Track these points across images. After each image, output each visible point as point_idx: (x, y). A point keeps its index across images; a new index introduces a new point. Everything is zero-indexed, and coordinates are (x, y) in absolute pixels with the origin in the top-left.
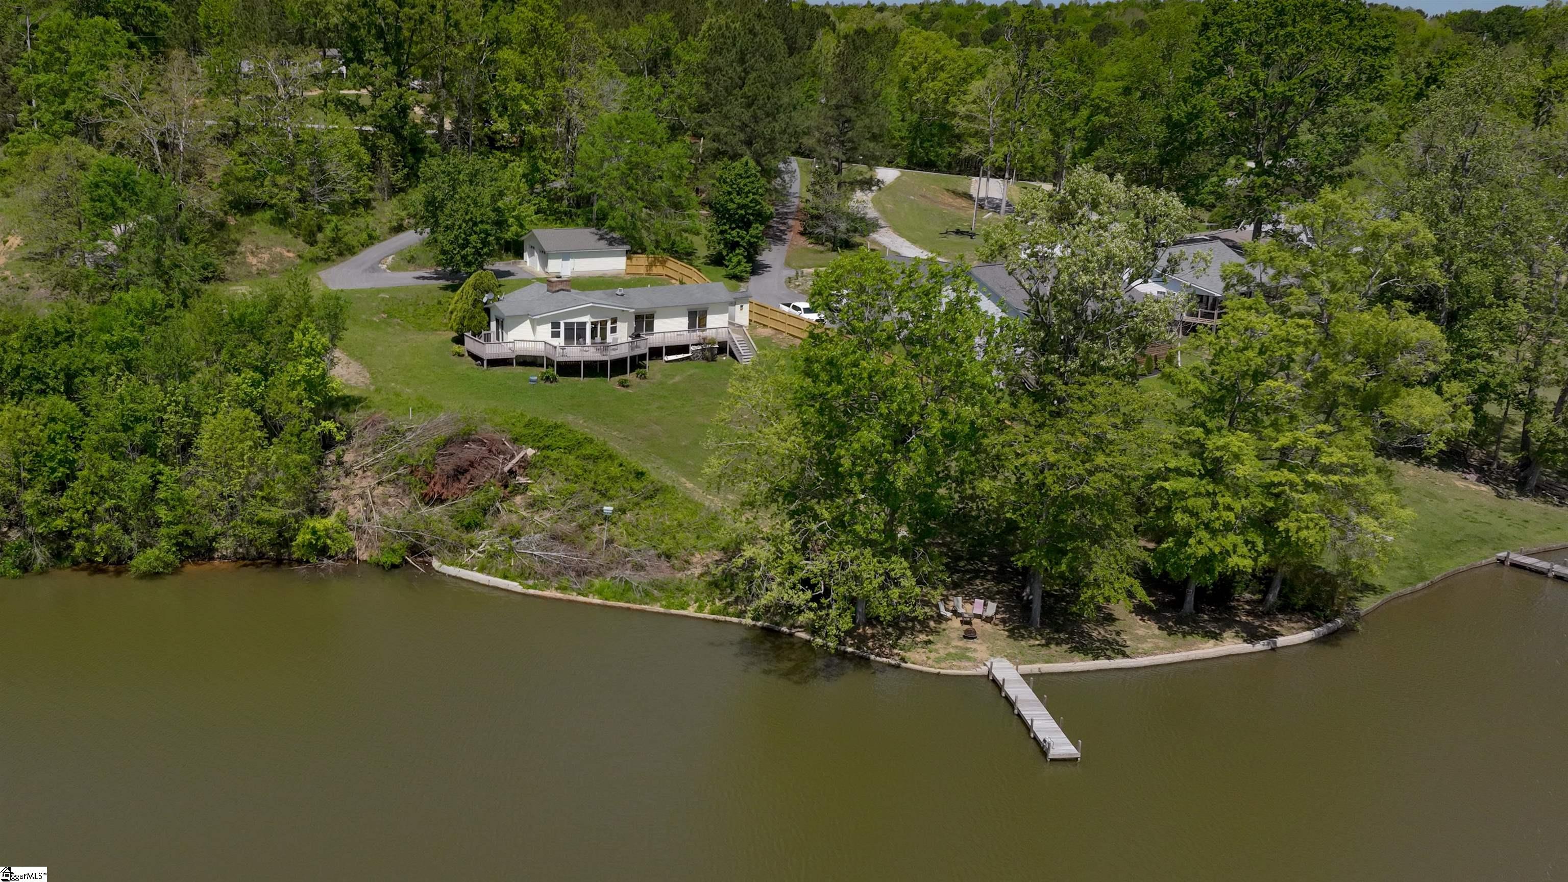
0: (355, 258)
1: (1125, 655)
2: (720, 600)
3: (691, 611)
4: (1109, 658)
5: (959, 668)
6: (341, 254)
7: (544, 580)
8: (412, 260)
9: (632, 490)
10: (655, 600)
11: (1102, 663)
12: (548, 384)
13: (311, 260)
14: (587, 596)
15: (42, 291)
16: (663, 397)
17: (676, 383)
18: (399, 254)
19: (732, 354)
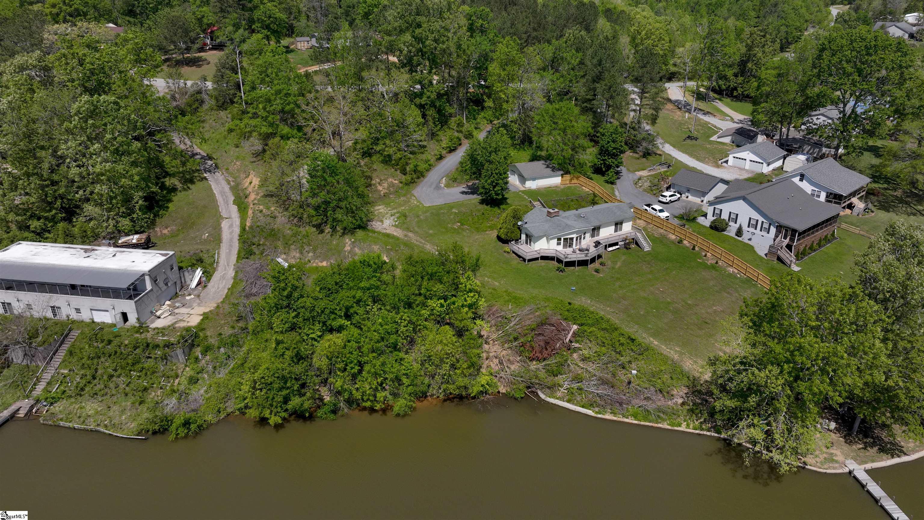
0: (426, 180)
1: (905, 454)
2: (697, 420)
3: (683, 428)
4: (899, 456)
5: (834, 468)
6: (418, 178)
7: (603, 408)
8: (455, 180)
9: (632, 350)
10: (664, 420)
11: (896, 460)
12: (561, 273)
13: (406, 184)
14: (627, 418)
15: (283, 218)
16: (618, 279)
17: (620, 267)
18: (447, 176)
19: (637, 244)
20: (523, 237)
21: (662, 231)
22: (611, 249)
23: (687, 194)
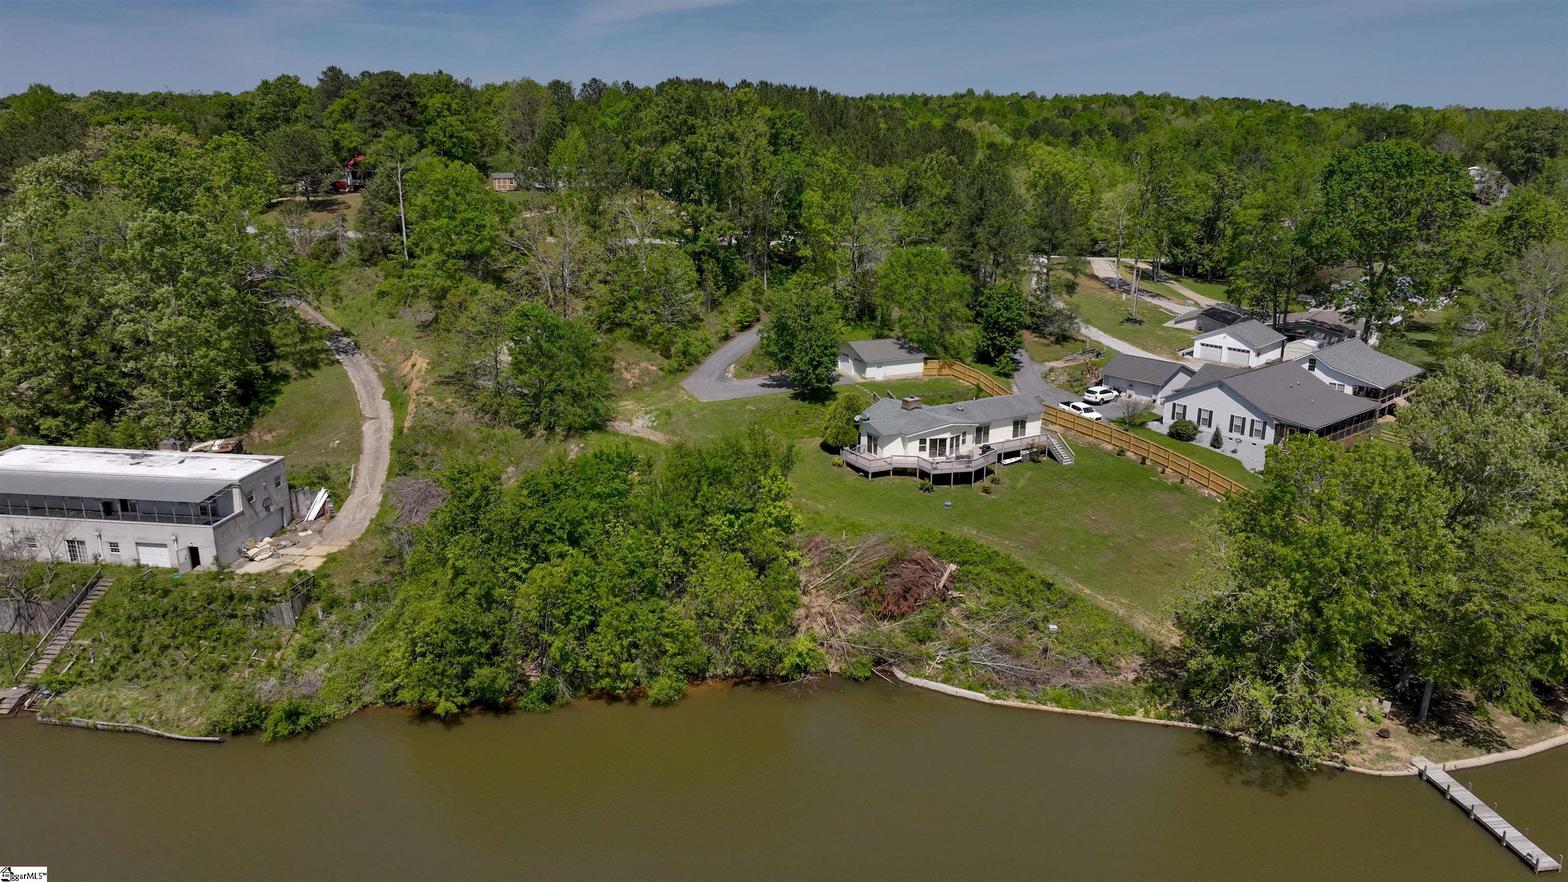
0: (702, 367)
1: (1509, 748)
2: (1161, 705)
3: (1139, 717)
4: (1499, 751)
5: (1393, 769)
6: (690, 364)
7: (1003, 689)
8: (750, 368)
9: (1049, 601)
10: (1106, 706)
11: (1495, 757)
12: (927, 493)
13: (670, 372)
14: (1044, 704)
15: (466, 415)
16: (1022, 502)
17: (1023, 487)
18: (737, 362)
19: (1051, 455)
20: (864, 440)
21: (1091, 439)
22: (1008, 461)
23: (1129, 392)
